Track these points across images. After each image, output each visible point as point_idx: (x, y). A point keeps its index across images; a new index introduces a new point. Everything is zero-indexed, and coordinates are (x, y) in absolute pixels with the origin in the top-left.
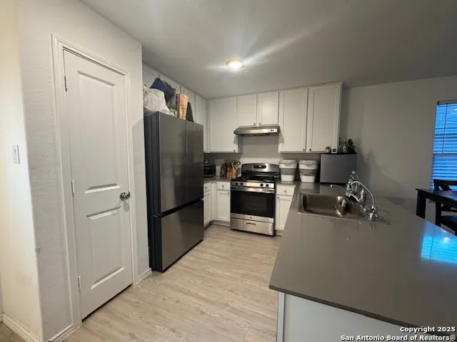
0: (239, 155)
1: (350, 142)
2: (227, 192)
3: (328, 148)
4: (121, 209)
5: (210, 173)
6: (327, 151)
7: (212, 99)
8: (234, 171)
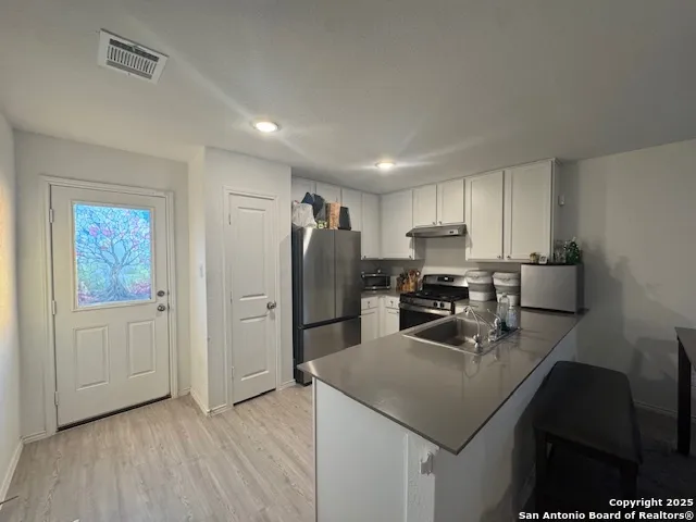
0: (420, 262)
1: (573, 245)
2: (395, 311)
3: (534, 255)
4: (268, 318)
5: (383, 285)
6: (532, 260)
7: (386, 194)
8: (412, 284)
